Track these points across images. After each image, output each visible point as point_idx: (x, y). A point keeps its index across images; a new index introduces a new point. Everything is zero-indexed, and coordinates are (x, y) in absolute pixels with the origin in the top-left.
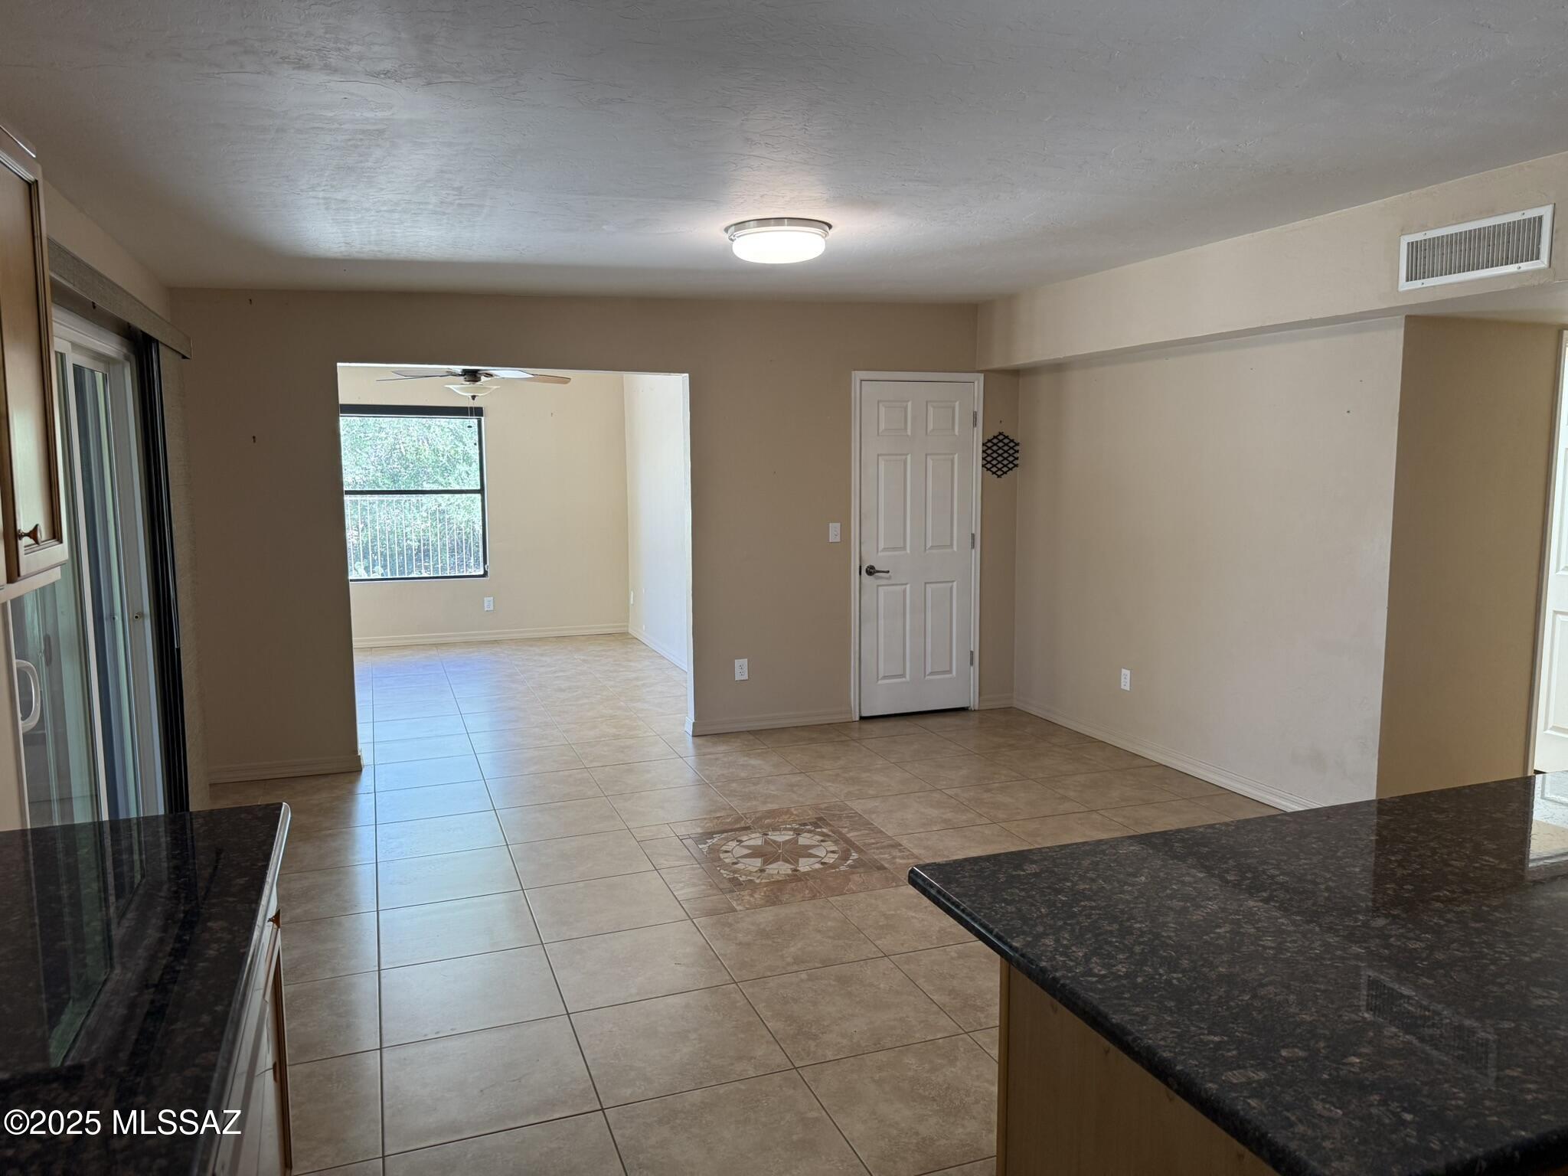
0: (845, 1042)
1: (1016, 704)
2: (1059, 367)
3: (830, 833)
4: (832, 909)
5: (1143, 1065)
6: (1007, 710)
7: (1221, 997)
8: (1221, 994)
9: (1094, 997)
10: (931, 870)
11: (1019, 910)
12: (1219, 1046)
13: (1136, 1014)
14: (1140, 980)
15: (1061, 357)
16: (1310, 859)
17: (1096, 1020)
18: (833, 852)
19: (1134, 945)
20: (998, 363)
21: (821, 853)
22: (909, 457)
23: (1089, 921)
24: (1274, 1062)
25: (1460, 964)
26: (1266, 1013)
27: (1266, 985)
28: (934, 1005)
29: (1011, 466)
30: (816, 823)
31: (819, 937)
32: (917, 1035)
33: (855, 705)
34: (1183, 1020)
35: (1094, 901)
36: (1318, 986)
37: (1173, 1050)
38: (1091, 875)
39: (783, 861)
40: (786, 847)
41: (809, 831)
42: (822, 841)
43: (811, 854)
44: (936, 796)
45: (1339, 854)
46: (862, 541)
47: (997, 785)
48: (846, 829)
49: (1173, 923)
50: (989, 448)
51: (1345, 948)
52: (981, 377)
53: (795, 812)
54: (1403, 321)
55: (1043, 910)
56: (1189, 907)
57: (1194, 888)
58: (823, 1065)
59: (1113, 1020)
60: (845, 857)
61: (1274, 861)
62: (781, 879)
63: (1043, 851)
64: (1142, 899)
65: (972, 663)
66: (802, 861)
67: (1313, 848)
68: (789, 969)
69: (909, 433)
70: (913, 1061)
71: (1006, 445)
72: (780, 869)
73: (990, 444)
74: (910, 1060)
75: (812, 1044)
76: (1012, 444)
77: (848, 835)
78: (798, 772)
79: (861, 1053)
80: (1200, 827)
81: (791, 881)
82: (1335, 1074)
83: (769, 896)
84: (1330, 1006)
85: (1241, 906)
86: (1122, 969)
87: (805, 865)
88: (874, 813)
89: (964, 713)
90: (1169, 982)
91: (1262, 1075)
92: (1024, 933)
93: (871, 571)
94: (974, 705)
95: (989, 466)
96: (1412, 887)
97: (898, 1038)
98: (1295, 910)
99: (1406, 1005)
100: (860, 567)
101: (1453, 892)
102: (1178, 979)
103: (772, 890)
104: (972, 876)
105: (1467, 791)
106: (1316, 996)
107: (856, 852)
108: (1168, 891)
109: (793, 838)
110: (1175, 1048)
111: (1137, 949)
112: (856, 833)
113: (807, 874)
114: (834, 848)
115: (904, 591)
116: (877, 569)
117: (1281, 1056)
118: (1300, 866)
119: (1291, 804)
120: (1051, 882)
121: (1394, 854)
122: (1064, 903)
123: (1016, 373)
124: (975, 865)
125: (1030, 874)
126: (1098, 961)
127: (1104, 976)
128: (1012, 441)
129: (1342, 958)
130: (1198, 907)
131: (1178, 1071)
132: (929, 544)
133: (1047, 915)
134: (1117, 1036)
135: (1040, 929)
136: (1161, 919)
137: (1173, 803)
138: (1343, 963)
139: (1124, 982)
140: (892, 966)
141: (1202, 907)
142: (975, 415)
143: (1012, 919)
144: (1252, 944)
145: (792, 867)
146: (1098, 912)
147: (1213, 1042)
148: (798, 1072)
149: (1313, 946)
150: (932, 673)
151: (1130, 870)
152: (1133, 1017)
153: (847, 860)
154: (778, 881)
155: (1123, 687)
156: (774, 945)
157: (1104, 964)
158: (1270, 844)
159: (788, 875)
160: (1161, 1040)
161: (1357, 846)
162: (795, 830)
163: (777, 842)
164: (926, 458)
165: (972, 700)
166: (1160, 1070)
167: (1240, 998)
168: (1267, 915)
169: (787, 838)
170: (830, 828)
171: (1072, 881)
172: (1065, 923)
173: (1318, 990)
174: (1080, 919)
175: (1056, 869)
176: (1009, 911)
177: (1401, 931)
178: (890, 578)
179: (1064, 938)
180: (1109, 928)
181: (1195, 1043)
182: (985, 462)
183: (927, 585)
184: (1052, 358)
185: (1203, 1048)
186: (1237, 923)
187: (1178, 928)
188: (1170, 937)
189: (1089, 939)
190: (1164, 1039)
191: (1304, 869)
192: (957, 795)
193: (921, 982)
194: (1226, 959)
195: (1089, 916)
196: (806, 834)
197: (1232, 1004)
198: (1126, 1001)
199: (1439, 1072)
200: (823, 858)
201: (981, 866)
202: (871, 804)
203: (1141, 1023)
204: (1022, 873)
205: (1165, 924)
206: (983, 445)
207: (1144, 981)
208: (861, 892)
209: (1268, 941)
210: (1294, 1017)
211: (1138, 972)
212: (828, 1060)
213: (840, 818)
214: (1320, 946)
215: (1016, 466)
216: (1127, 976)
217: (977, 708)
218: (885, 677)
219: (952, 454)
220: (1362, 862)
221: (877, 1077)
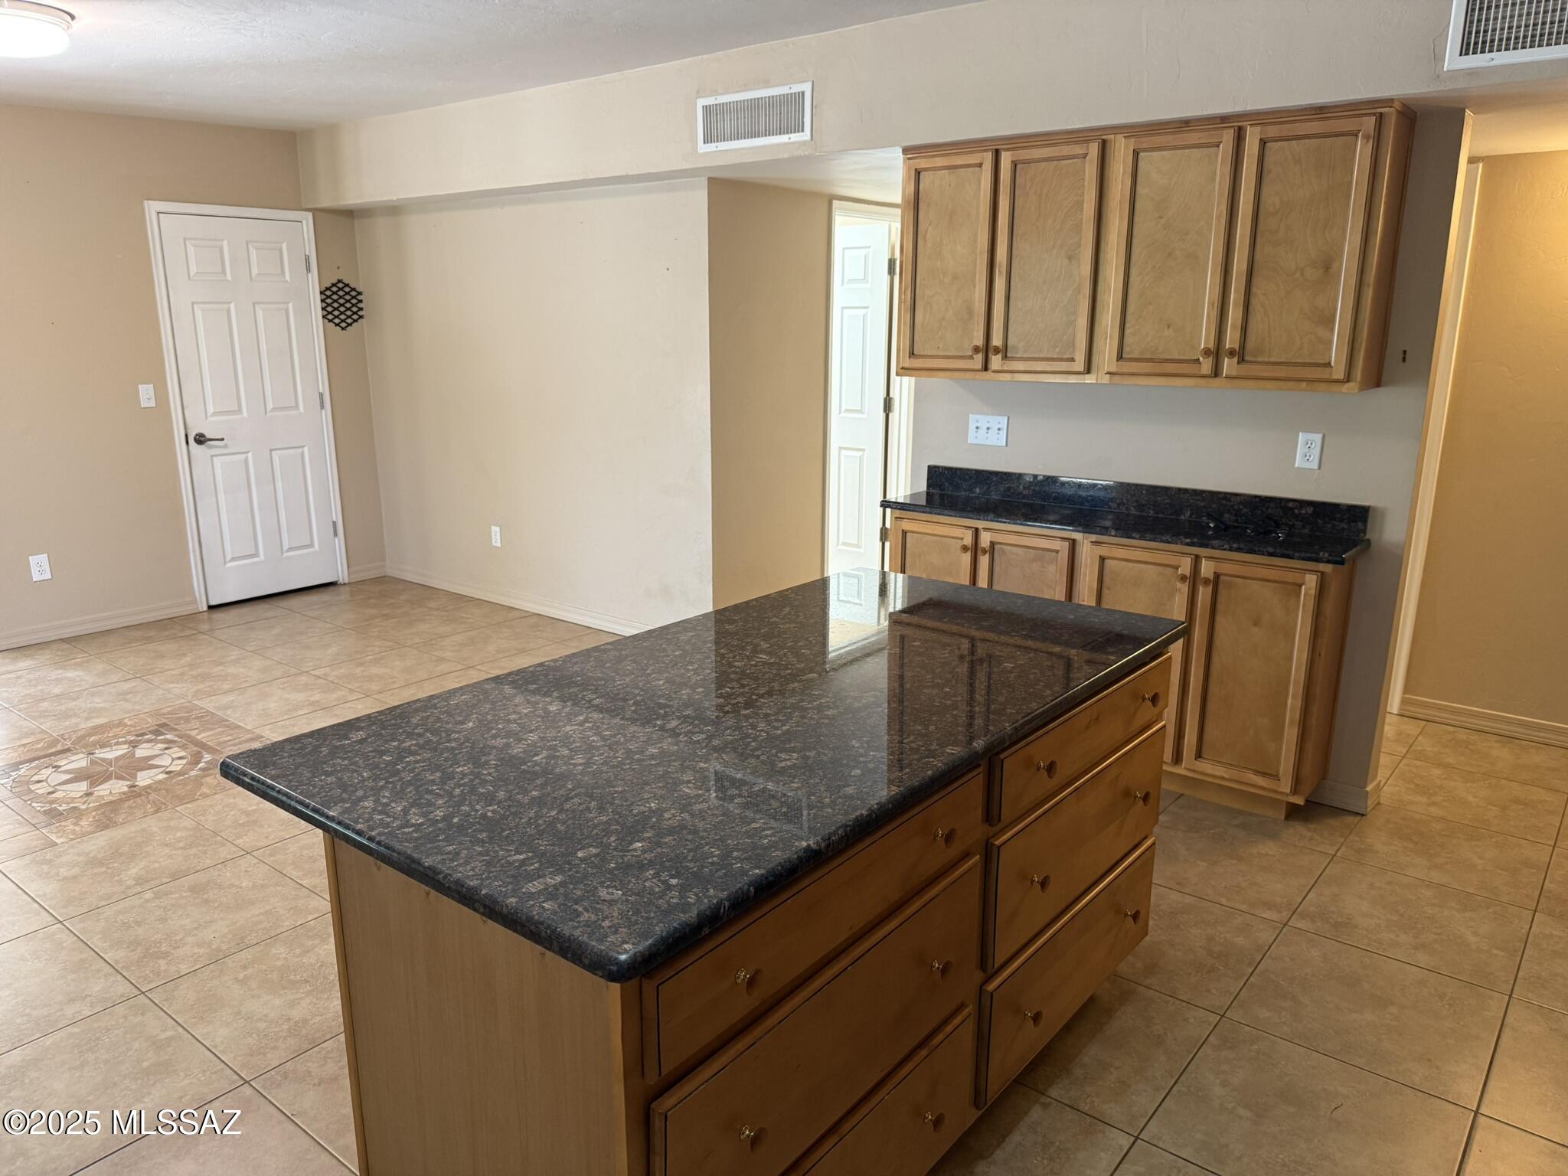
0: (201, 951)
1: (390, 572)
2: (394, 210)
3: (176, 739)
4: (181, 818)
5: (453, 898)
6: (382, 580)
7: (530, 818)
8: (530, 815)
9: (408, 847)
10: (246, 758)
11: (340, 779)
12: (523, 863)
13: (449, 853)
14: (456, 820)
15: (394, 199)
16: (624, 680)
17: (410, 868)
18: (180, 758)
19: (455, 788)
20: (326, 202)
21: (165, 761)
22: (232, 306)
23: (411, 775)
24: (570, 864)
25: (730, 746)
26: (569, 822)
27: (572, 798)
28: (304, 889)
29: (355, 317)
30: (157, 731)
31: (167, 851)
32: (287, 923)
33: (200, 596)
34: (494, 848)
35: (419, 755)
36: (616, 789)
37: (479, 877)
38: (419, 730)
39: (117, 778)
40: (120, 763)
41: (149, 741)
42: (166, 749)
43: (152, 765)
44: (303, 679)
45: (648, 671)
46: (185, 405)
47: (370, 657)
48: (197, 731)
49: (495, 760)
50: (328, 297)
51: (642, 751)
52: (310, 215)
53: (129, 723)
54: (706, 182)
55: (365, 774)
56: (511, 742)
57: (518, 724)
58: (177, 981)
59: (426, 864)
60: (196, 759)
61: (593, 687)
62: (114, 799)
63: (373, 715)
64: (467, 744)
65: (335, 534)
66: (140, 775)
67: (628, 670)
68: (130, 892)
69: (229, 277)
70: (282, 950)
71: (347, 293)
72: (116, 788)
73: (328, 293)
74: (279, 950)
75: (162, 962)
76: (354, 293)
77: (199, 737)
78: (131, 676)
79: (222, 957)
80: (530, 667)
81: (128, 799)
82: (620, 861)
83: (99, 820)
84: (624, 804)
85: (559, 732)
86: (439, 814)
87: (144, 779)
88: (229, 708)
89: (331, 588)
90: (484, 816)
91: (559, 878)
92: (343, 801)
93: (201, 439)
94: (343, 579)
95: (330, 317)
96: (702, 689)
97: (265, 932)
98: (605, 726)
99: (684, 789)
100: (187, 436)
101: (733, 688)
102: (493, 811)
103: (102, 813)
104: (292, 756)
105: (754, 603)
106: (613, 798)
107: (209, 753)
108: (494, 731)
109: (129, 751)
110: (482, 875)
111: (457, 792)
112: (207, 734)
113: (149, 787)
114: (182, 754)
115: (246, 460)
116: (208, 436)
117: (577, 857)
118: (615, 687)
119: (629, 629)
120: (378, 745)
121: (692, 663)
122: (388, 763)
123: (350, 214)
124: (296, 744)
125: (354, 742)
126: (416, 811)
127: (422, 824)
128: (354, 289)
129: (639, 760)
130: (519, 740)
131: (484, 895)
132: (270, 406)
133: (369, 778)
134: (430, 878)
135: (360, 793)
136: (483, 759)
137: (547, 648)
138: (640, 765)
139: (440, 825)
140: (256, 861)
141: (523, 739)
142: (307, 259)
143: (331, 789)
144: (565, 764)
145: (129, 783)
146: (422, 764)
147: (518, 860)
148: (146, 996)
149: (617, 755)
150: (290, 549)
151: (459, 718)
152: (445, 857)
153: (199, 764)
154: (112, 802)
155: (494, 544)
156: (110, 871)
157: (423, 813)
158: (591, 672)
159: (124, 793)
160: (468, 872)
161: (664, 663)
162: (130, 742)
163: (107, 759)
164: (254, 307)
165: (339, 572)
166: (466, 897)
167: (548, 815)
168: (581, 736)
169: (121, 752)
170: (176, 733)
171: (399, 740)
172: (387, 782)
173: (616, 792)
174: (403, 775)
175: (383, 732)
176: (329, 782)
177: (689, 728)
178: (226, 446)
179: (384, 797)
180: (431, 778)
181: (502, 866)
182: (326, 313)
183: (273, 453)
184: (385, 199)
185: (507, 869)
186: (554, 748)
187: (499, 763)
188: (490, 774)
189: (411, 792)
190: (473, 869)
191: (617, 690)
192: (326, 674)
193: (289, 870)
194: (539, 783)
195: (412, 771)
196: (145, 744)
197: (540, 822)
198: (441, 843)
199: (702, 838)
200: (167, 767)
201: (303, 743)
202: (225, 699)
203: (452, 860)
204: (347, 742)
205: (487, 762)
206: (321, 293)
207: (460, 820)
208: (216, 793)
209: (579, 759)
210: (593, 821)
211: (455, 813)
212: (182, 974)
213: (187, 720)
214: (623, 754)
215: (361, 317)
216: (444, 818)
217: (347, 581)
218: (233, 559)
219: (284, 303)
220: (666, 675)
221: (241, 976)
